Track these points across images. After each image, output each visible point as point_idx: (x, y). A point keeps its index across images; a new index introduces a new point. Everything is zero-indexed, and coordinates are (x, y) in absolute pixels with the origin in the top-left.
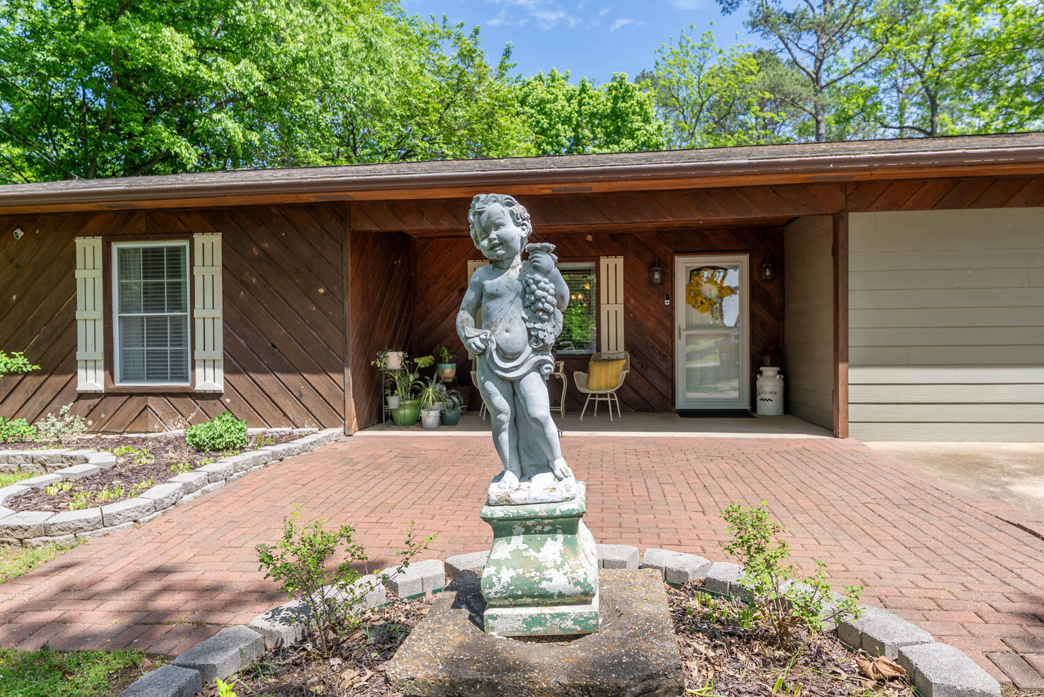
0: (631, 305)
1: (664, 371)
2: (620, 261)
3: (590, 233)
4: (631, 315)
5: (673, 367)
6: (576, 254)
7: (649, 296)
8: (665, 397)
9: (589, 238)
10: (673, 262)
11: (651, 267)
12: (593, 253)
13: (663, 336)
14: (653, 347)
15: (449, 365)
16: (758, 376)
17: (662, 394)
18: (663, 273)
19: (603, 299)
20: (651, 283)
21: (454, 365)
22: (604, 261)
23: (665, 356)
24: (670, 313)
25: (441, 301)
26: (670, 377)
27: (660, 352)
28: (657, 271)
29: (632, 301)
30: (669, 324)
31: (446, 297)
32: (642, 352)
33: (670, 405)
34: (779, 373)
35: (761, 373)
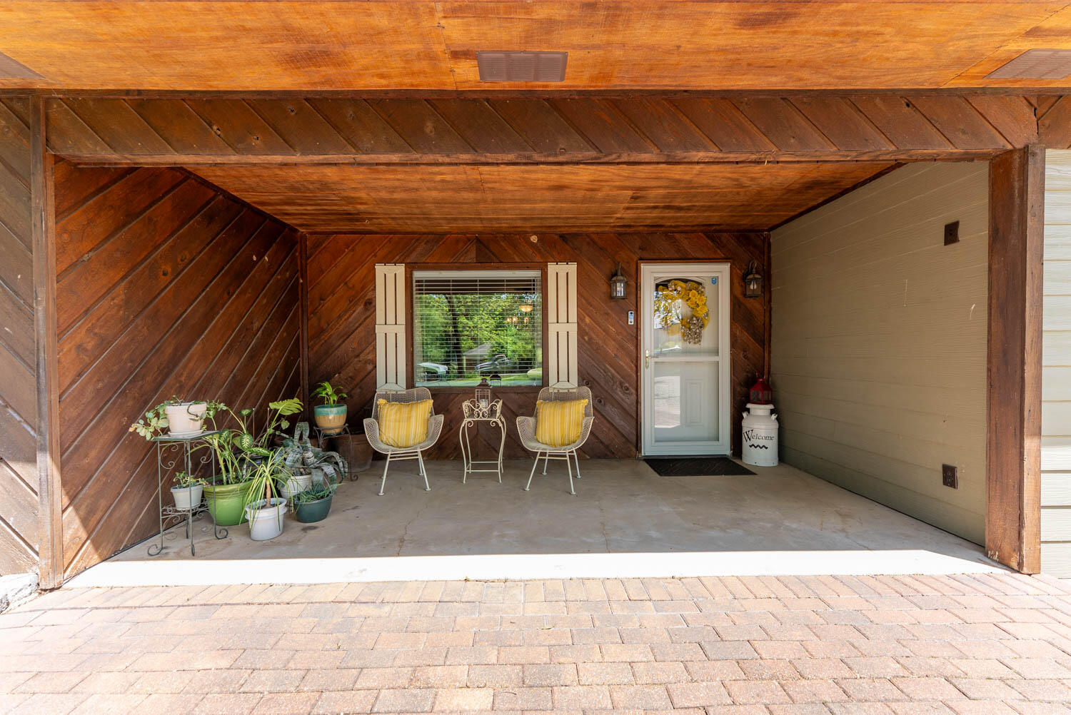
0: (586, 325)
1: (626, 406)
2: (572, 268)
3: (535, 233)
4: (586, 338)
5: (638, 402)
6: (517, 260)
7: (607, 314)
8: (627, 440)
9: (534, 239)
10: (638, 270)
11: (612, 277)
12: (538, 259)
13: (625, 363)
14: (613, 377)
15: (335, 410)
16: (745, 415)
17: (623, 436)
18: (627, 286)
19: (552, 317)
20: (612, 298)
21: (344, 408)
22: (552, 268)
23: (627, 389)
24: (635, 335)
25: (340, 317)
26: (634, 416)
27: (621, 384)
28: (620, 281)
29: (588, 320)
30: (633, 348)
31: (346, 311)
32: (599, 384)
33: (634, 449)
34: (772, 412)
35: (748, 410)
